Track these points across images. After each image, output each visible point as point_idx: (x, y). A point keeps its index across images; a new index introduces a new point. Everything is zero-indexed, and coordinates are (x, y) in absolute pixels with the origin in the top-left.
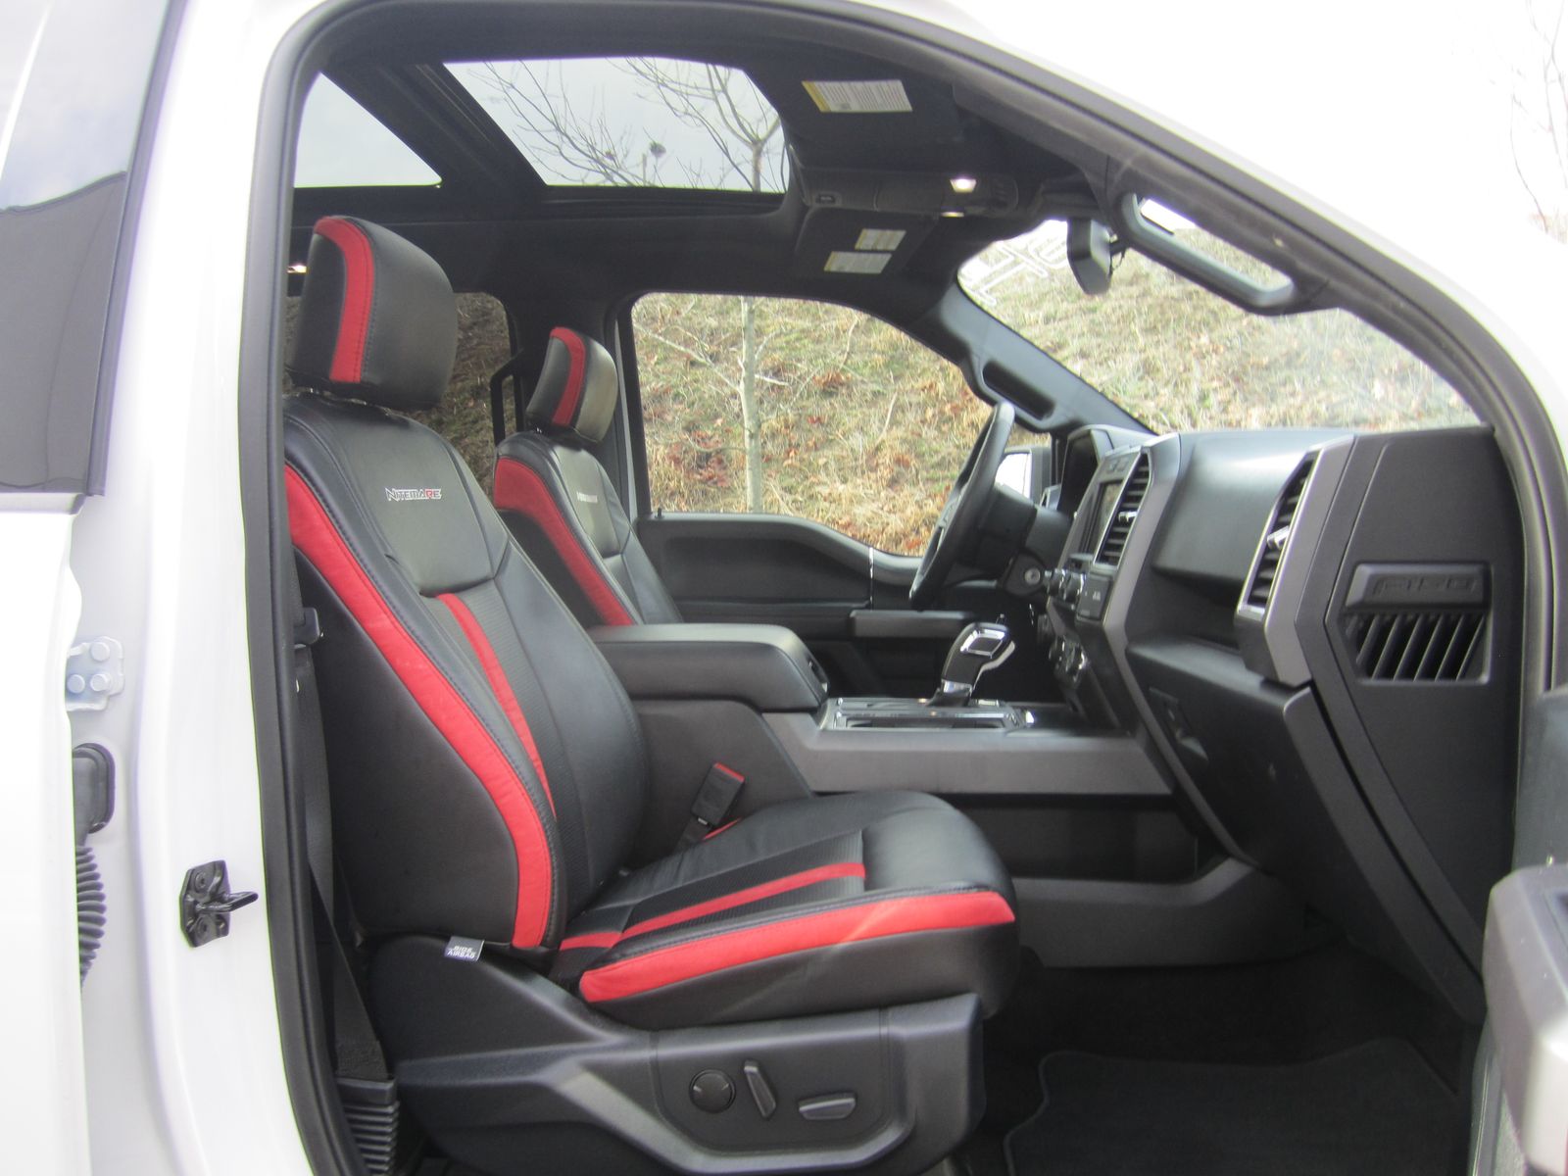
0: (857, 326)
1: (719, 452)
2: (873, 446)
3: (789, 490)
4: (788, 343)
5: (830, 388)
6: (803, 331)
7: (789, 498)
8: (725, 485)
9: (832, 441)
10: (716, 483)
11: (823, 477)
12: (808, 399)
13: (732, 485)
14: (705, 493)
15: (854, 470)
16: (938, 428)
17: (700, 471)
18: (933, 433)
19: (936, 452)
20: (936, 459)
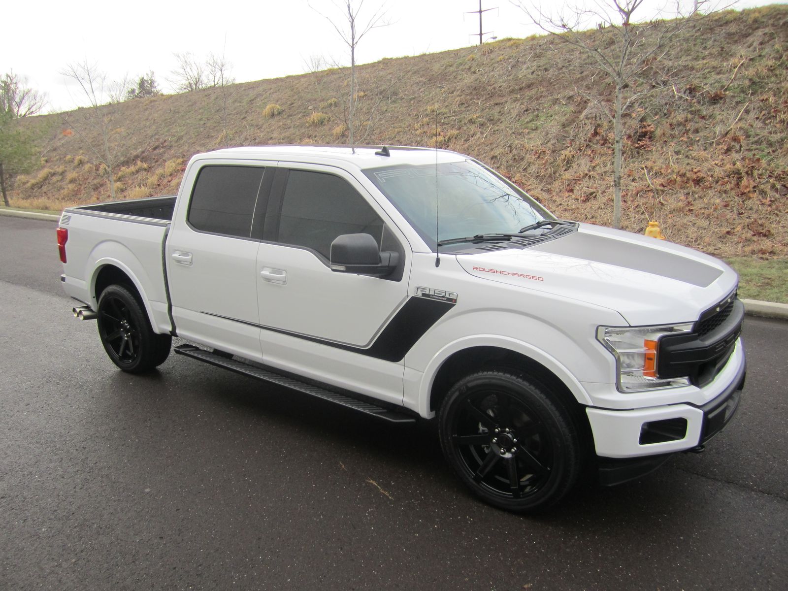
0: (742, 64)
1: (652, 132)
2: (726, 132)
3: (677, 153)
4: (703, 74)
5: (715, 99)
6: (714, 67)
7: (676, 157)
8: (649, 149)
9: (707, 127)
10: (644, 148)
11: (695, 147)
12: (703, 105)
13: (652, 149)
14: (638, 153)
15: (711, 144)
16: (764, 122)
17: (639, 142)
18: (760, 124)
19: (757, 135)
20: (756, 139)
